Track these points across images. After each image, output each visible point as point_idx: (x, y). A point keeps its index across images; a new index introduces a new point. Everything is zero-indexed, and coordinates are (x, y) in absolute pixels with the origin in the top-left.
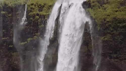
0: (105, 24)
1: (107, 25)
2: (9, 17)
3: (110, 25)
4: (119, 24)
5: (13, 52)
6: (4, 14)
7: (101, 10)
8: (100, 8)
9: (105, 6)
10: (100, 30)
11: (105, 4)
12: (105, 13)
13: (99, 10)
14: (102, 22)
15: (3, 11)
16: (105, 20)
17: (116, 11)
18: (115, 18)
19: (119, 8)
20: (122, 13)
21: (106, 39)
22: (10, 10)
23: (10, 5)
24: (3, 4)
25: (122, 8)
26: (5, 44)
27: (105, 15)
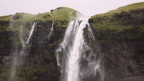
0: (102, 33)
1: (103, 33)
2: (43, 28)
3: (105, 34)
4: (110, 33)
5: (46, 50)
6: (40, 27)
7: (99, 24)
8: (98, 23)
9: (102, 21)
10: (99, 36)
11: (102, 20)
12: (102, 26)
13: (98, 24)
14: (100, 32)
15: (40, 25)
16: (102, 30)
17: (109, 25)
18: (108, 29)
19: (110, 23)
20: (112, 26)
21: (103, 42)
22: (44, 25)
23: (44, 21)
24: (40, 21)
25: (112, 23)
26: (40, 45)
27: (102, 27)
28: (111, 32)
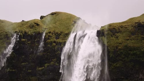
0: (118, 51)
1: (118, 52)
2: (28, 44)
3: (121, 53)
4: (130, 52)
5: (32, 77)
6: (24, 41)
7: (113, 38)
8: (112, 37)
9: (117, 34)
10: (112, 57)
11: (118, 33)
12: (117, 41)
13: (112, 38)
14: (114, 49)
15: (23, 38)
16: (117, 48)
17: (128, 40)
18: (126, 46)
19: (130, 37)
20: (133, 41)
21: (118, 65)
22: (29, 38)
23: (30, 33)
24: (23, 32)
25: (133, 37)
26: (24, 69)
27: (117, 43)
28: (131, 50)
